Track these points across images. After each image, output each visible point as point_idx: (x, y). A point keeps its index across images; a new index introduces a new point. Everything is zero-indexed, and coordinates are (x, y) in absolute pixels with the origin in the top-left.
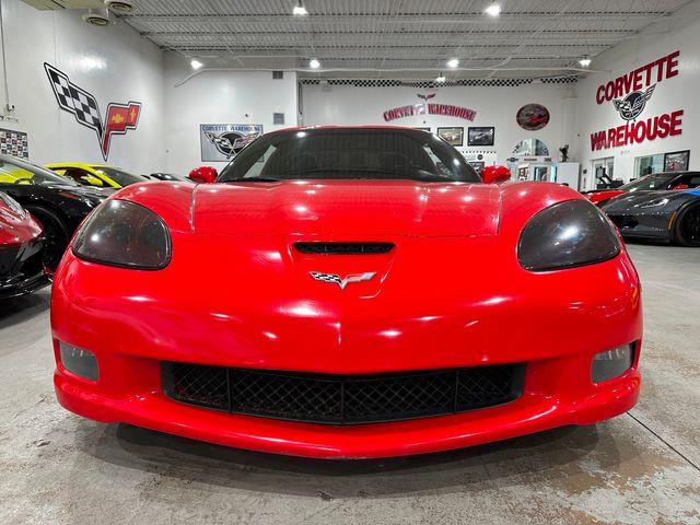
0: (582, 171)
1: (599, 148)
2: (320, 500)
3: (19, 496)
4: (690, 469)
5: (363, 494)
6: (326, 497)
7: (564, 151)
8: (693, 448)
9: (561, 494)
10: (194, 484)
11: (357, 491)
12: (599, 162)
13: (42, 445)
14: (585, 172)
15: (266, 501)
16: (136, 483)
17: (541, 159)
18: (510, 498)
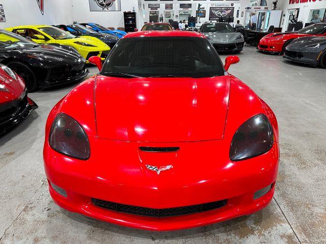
0: (283, 15)
1: (293, 3)
2: (151, 240)
3: (45, 237)
4: (287, 225)
5: (166, 238)
6: (153, 239)
7: (275, 3)
8: (291, 214)
9: (237, 238)
10: (106, 231)
11: (164, 236)
12: (292, 11)
13: (48, 210)
14: (284, 15)
15: (132, 241)
16: (85, 231)
17: (263, 8)
18: (218, 240)
